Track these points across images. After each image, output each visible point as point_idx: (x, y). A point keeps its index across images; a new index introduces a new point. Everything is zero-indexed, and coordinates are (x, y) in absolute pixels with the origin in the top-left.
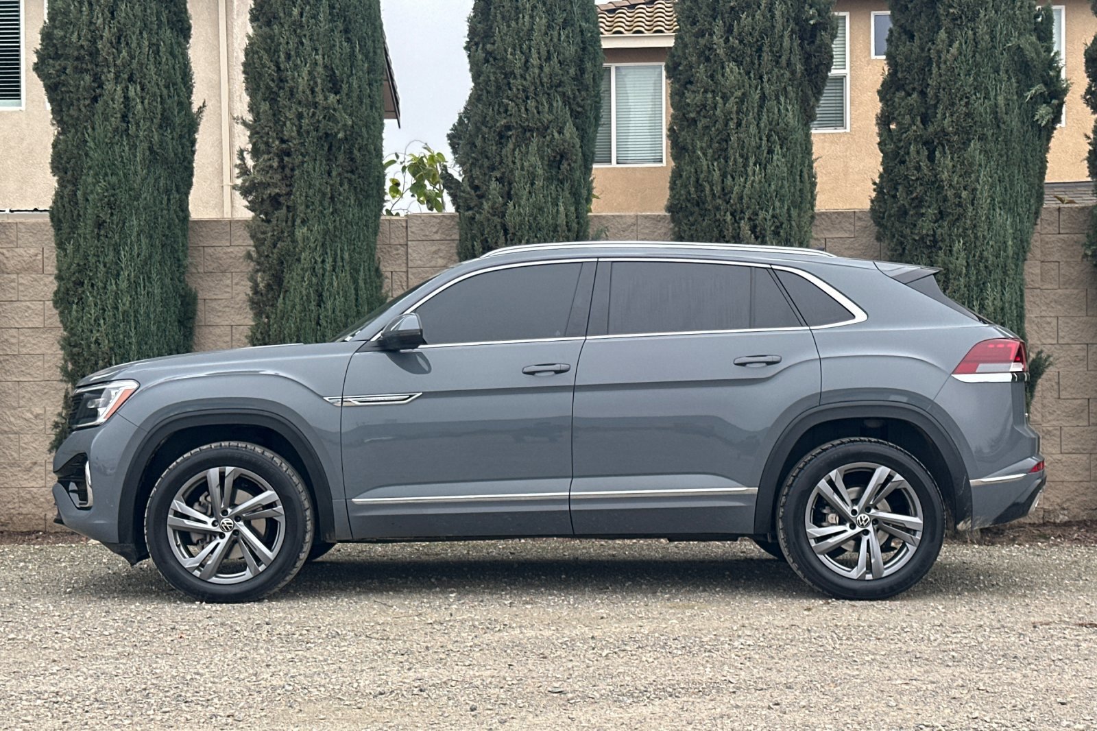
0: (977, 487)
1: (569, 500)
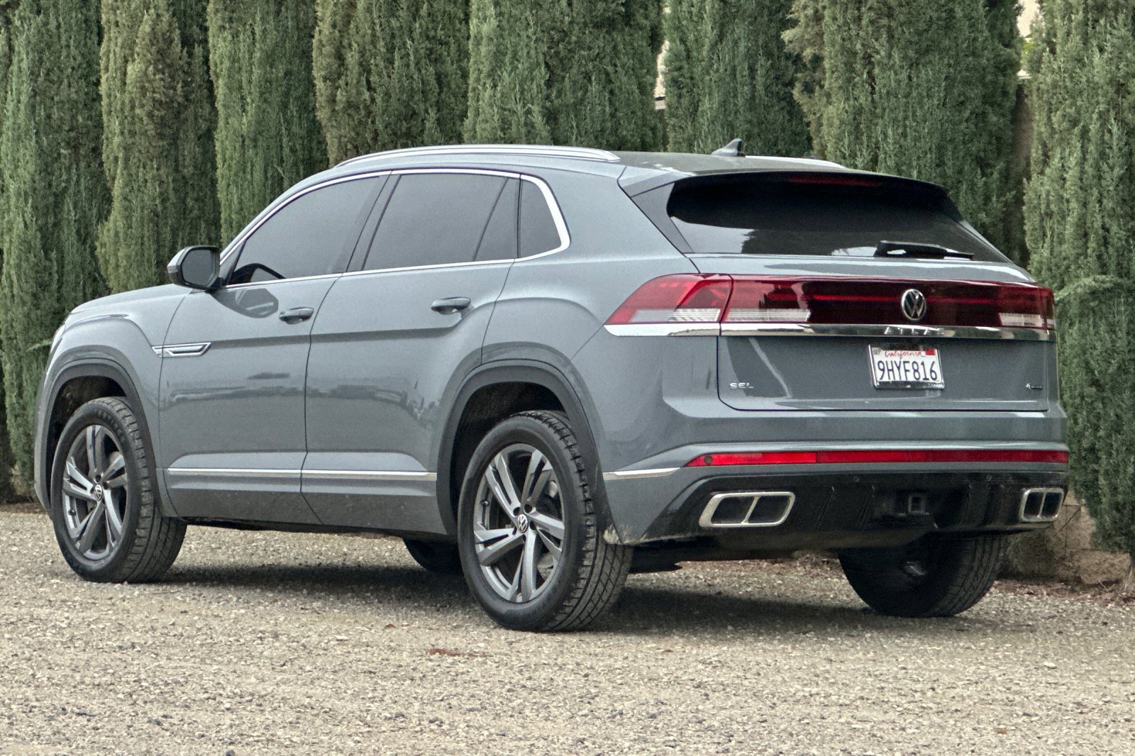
0: (613, 482)
1: (301, 480)
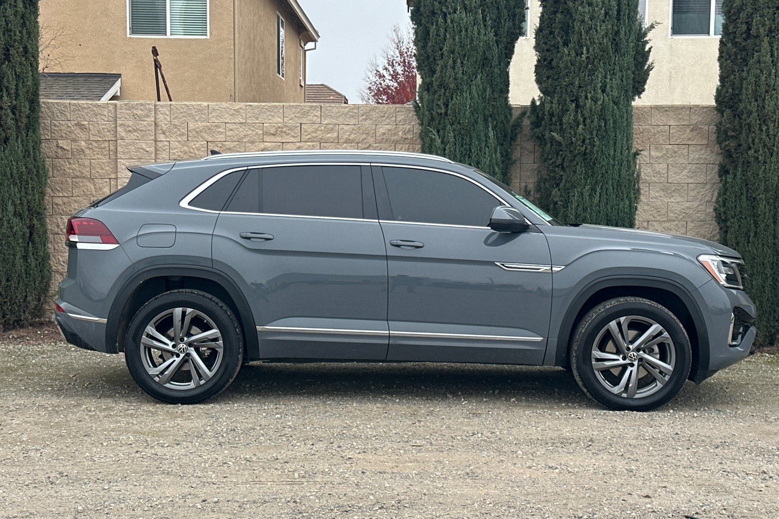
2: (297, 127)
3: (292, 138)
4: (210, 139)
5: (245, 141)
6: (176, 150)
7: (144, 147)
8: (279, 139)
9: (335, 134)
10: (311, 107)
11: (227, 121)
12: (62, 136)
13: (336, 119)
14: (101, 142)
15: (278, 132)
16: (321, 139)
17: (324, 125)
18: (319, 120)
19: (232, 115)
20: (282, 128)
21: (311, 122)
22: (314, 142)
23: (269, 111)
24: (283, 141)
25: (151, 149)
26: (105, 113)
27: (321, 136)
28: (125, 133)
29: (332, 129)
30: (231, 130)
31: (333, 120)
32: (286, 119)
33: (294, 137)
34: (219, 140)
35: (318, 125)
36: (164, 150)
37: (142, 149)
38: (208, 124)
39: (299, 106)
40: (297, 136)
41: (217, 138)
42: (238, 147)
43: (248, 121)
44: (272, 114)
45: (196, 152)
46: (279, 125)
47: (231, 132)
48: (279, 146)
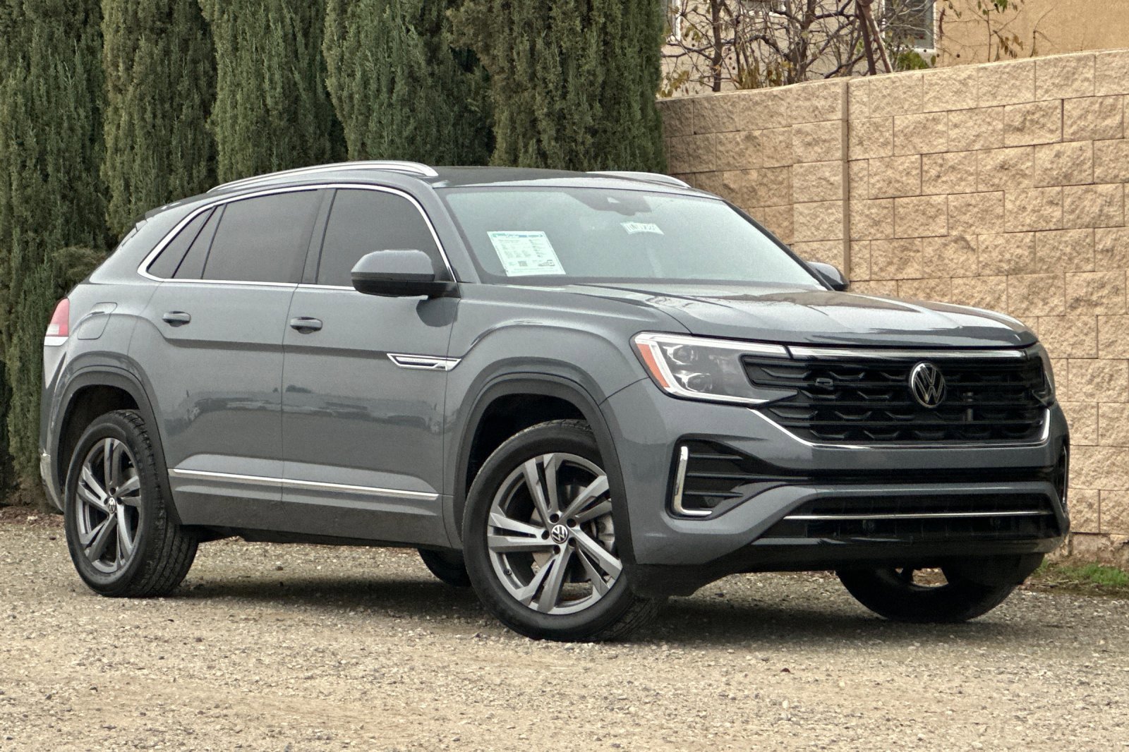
2: (1056, 108)
3: (1048, 135)
4: (925, 150)
5: (976, 148)
6: (877, 178)
7: (827, 174)
8: (1027, 139)
9: (1118, 118)
10: (1079, 59)
11: (949, 107)
12: (728, 164)
13: (1118, 83)
14: (778, 170)
15: (1028, 124)
16: (1094, 132)
17: (1100, 100)
18: (1092, 88)
19: (958, 92)
20: (1033, 114)
21: (1079, 94)
22: (1084, 139)
23: (1014, 77)
24: (1035, 142)
25: (837, 178)
26: (782, 110)
27: (1092, 126)
28: (802, 149)
29: (1113, 107)
30: (956, 126)
31: (1114, 87)
32: (1039, 92)
33: (1052, 131)
34: (937, 150)
35: (1089, 100)
36: (861, 179)
37: (825, 179)
38: (922, 116)
39: (1060, 60)
40: (1057, 130)
41: (936, 146)
42: (966, 162)
43: (983, 104)
44: (1018, 83)
45: (904, 179)
46: (1028, 106)
47: (957, 131)
48: (1028, 155)
